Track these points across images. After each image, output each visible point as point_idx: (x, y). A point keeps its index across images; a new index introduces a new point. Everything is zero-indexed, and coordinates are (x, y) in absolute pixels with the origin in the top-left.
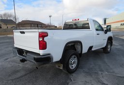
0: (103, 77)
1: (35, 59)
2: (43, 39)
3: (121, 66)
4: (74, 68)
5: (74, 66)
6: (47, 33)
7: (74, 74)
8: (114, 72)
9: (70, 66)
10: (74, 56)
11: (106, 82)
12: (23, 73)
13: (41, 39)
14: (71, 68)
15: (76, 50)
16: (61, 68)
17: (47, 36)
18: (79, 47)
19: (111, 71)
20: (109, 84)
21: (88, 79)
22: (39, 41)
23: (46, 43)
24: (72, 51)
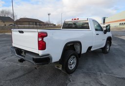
0: (101, 78)
1: (34, 59)
2: (42, 39)
3: (119, 67)
4: (73, 68)
5: (73, 66)
6: (46, 33)
7: (73, 75)
8: (112, 73)
9: (69, 67)
10: (73, 57)
11: (104, 83)
12: (21, 73)
13: (40, 39)
14: (70, 68)
15: (75, 50)
16: (60, 69)
17: (47, 36)
18: (78, 47)
19: (110, 72)
20: (107, 85)
21: (87, 79)
22: (38, 41)
23: (45, 43)
24: (71, 52)
